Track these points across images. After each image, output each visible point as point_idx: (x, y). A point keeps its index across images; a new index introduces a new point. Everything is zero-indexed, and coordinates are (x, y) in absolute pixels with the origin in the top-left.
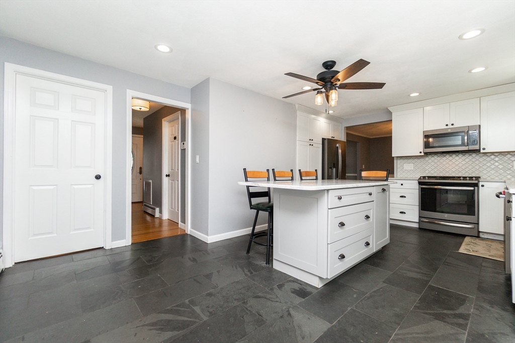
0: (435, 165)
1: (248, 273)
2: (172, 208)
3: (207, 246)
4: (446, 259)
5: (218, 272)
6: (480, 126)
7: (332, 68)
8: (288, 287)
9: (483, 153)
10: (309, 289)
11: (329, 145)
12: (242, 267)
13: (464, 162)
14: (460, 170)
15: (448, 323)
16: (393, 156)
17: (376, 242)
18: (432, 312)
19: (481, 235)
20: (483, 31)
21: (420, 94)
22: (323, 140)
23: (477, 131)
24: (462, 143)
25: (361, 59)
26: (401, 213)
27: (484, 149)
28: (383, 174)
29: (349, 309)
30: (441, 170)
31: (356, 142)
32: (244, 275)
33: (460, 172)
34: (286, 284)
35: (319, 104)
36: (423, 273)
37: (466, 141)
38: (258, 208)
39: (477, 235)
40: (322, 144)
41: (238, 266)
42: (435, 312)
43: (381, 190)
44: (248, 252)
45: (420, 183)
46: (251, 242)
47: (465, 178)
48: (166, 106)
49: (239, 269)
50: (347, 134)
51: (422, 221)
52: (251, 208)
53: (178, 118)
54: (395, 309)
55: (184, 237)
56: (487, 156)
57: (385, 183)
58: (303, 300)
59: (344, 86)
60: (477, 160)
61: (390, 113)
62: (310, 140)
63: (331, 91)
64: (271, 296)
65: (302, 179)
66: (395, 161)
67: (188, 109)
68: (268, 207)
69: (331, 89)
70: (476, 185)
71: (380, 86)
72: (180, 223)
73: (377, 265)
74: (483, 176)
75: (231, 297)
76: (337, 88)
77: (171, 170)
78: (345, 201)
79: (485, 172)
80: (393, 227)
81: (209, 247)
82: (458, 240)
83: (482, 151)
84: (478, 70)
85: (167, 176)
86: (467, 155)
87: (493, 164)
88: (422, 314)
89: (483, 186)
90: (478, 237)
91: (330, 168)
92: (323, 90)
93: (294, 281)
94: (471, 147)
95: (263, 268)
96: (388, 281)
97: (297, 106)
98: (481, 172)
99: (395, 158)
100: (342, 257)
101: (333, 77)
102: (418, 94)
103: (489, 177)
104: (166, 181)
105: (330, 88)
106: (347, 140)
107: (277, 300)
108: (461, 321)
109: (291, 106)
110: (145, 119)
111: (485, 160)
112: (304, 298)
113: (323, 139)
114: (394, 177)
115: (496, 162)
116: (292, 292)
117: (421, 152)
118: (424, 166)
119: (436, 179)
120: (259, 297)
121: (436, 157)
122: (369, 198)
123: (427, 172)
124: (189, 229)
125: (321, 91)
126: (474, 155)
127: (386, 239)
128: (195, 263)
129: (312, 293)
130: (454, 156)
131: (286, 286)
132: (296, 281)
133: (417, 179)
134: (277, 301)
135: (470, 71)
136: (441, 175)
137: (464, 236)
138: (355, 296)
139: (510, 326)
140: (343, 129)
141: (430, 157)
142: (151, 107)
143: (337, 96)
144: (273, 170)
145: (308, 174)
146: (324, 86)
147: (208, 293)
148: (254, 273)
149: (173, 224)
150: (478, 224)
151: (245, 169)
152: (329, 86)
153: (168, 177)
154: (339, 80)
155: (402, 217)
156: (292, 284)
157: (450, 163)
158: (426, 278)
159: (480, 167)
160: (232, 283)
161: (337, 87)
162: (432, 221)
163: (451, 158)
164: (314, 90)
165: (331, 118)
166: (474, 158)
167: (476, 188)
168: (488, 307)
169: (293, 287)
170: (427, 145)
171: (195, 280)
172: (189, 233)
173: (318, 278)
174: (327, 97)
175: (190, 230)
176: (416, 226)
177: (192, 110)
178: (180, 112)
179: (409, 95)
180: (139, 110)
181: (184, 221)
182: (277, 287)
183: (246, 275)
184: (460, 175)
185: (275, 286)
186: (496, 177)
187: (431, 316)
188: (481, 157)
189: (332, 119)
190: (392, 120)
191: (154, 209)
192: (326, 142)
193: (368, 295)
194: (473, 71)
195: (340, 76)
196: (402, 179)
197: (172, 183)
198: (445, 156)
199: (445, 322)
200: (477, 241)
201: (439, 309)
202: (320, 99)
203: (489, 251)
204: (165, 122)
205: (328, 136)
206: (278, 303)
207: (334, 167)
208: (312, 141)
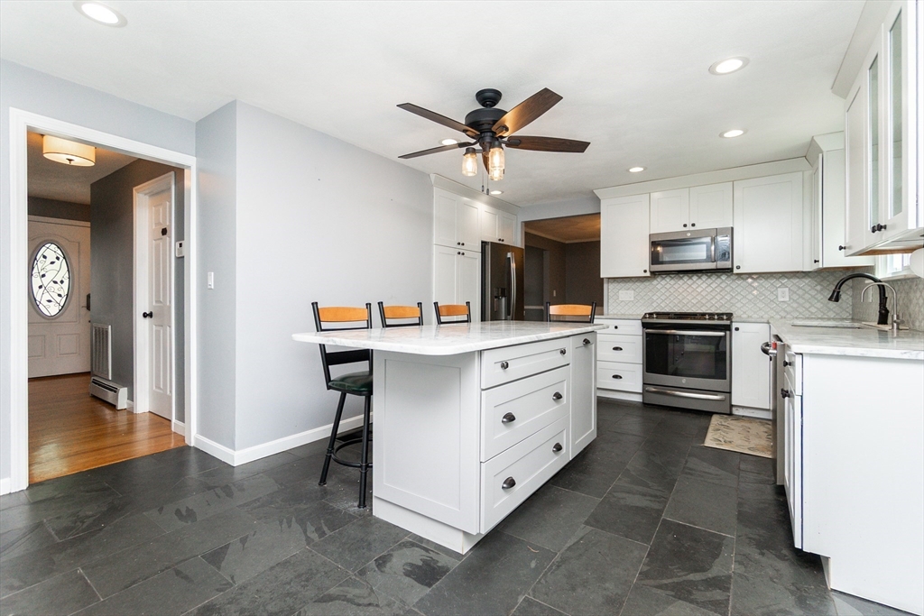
0: (667, 294)
1: (315, 536)
2: (159, 388)
3: (232, 473)
4: (687, 462)
5: (243, 541)
6: (732, 228)
7: (495, 105)
8: (400, 560)
9: (737, 274)
10: (443, 560)
11: (494, 254)
12: (302, 522)
13: (709, 289)
14: (704, 301)
15: (697, 603)
16: (602, 276)
17: (574, 439)
18: (670, 581)
19: (735, 411)
20: (746, 62)
21: (645, 169)
22: (484, 244)
23: (728, 239)
24: (707, 256)
25: (546, 89)
26: (615, 377)
27: (738, 268)
28: (585, 310)
29: (521, 599)
30: (676, 301)
31: (543, 250)
32: (304, 542)
33: (704, 305)
34: (395, 554)
35: (470, 175)
36: (651, 496)
37: (713, 253)
38: (344, 387)
39: (728, 412)
40: (482, 252)
41: (294, 519)
42: (675, 580)
43: (581, 343)
44: (323, 480)
45: (645, 325)
46: (328, 460)
47: (711, 316)
48: (140, 159)
49: (295, 525)
50: (527, 234)
51: (648, 391)
52: (329, 388)
53: (170, 189)
54: (607, 585)
55: (181, 454)
56: (742, 279)
57: (590, 328)
58: (428, 590)
59: (516, 143)
60: (728, 285)
61: (597, 201)
62: (459, 244)
63: (492, 150)
64: (357, 591)
65: (440, 322)
66: (605, 286)
67: (189, 167)
68: (363, 386)
69: (492, 146)
70: (727, 328)
71: (580, 147)
72: (174, 420)
73: (574, 486)
74: (737, 314)
75: (261, 608)
76: (503, 145)
77: (157, 302)
78: (514, 370)
79: (739, 305)
80: (602, 403)
81: (238, 476)
82: (701, 421)
83: (735, 271)
84: (733, 134)
85: (145, 315)
86: (714, 277)
87: (750, 293)
88: (654, 590)
89: (737, 329)
90: (730, 414)
91: (495, 297)
92: (477, 147)
93: (413, 545)
94: (721, 264)
95: (351, 517)
96: (595, 521)
97: (433, 177)
98: (733, 305)
99: (605, 281)
100: (511, 483)
101: (495, 122)
102: (642, 169)
103: (745, 313)
104: (142, 330)
105: (490, 143)
106: (526, 246)
107: (372, 600)
108: (717, 595)
109: (422, 176)
110: (93, 186)
111: (739, 285)
112: (429, 585)
113: (482, 242)
114: (603, 314)
115: (755, 288)
116: (408, 574)
117: (645, 271)
118: (650, 294)
119: (669, 318)
120: (330, 598)
121: (668, 279)
122: (561, 360)
123: (655, 305)
124: (194, 436)
125: (474, 149)
126: (724, 277)
127: (590, 433)
128: (190, 523)
129: (448, 570)
130: (695, 278)
131: (394, 560)
132: (418, 542)
133: (641, 317)
134: (370, 604)
135: (721, 135)
136: (676, 310)
137: (710, 414)
138: (533, 565)
139: (792, 593)
140: (520, 225)
141: (659, 279)
142: (98, 159)
143: (503, 160)
144: (380, 304)
145: (451, 310)
146: (480, 139)
147: (204, 607)
148: (329, 533)
149: (160, 422)
150: (730, 393)
151: (315, 305)
152: (488, 139)
153: (148, 318)
154: (507, 129)
155: (616, 384)
156: (407, 551)
157: (690, 290)
158: (656, 506)
159: (733, 297)
160: (272, 568)
161: (504, 142)
162: (663, 390)
163: (690, 282)
164: (461, 145)
165: (498, 205)
166: (723, 281)
167: (728, 332)
168: (758, 557)
169: (409, 561)
170: (655, 259)
171: (178, 573)
172: (192, 445)
173: (461, 535)
174: (486, 161)
175: (196, 439)
176: (638, 399)
177: (200, 170)
178: (172, 173)
179: (628, 171)
180: (68, 162)
181: (181, 417)
182: (374, 566)
183: (309, 540)
184: (703, 310)
185: (372, 563)
186: (755, 313)
187: (669, 592)
188: (734, 280)
189: (500, 205)
190: (600, 213)
191: (115, 391)
192: (489, 248)
193: (557, 558)
194: (726, 135)
195: (509, 120)
196: (616, 317)
197: (158, 333)
198: (681, 278)
199: (692, 602)
200: (730, 422)
201: (682, 574)
202: (470, 165)
203: (748, 440)
204: (141, 195)
205: (493, 237)
206: (371, 609)
207: (503, 295)
208: (462, 247)
